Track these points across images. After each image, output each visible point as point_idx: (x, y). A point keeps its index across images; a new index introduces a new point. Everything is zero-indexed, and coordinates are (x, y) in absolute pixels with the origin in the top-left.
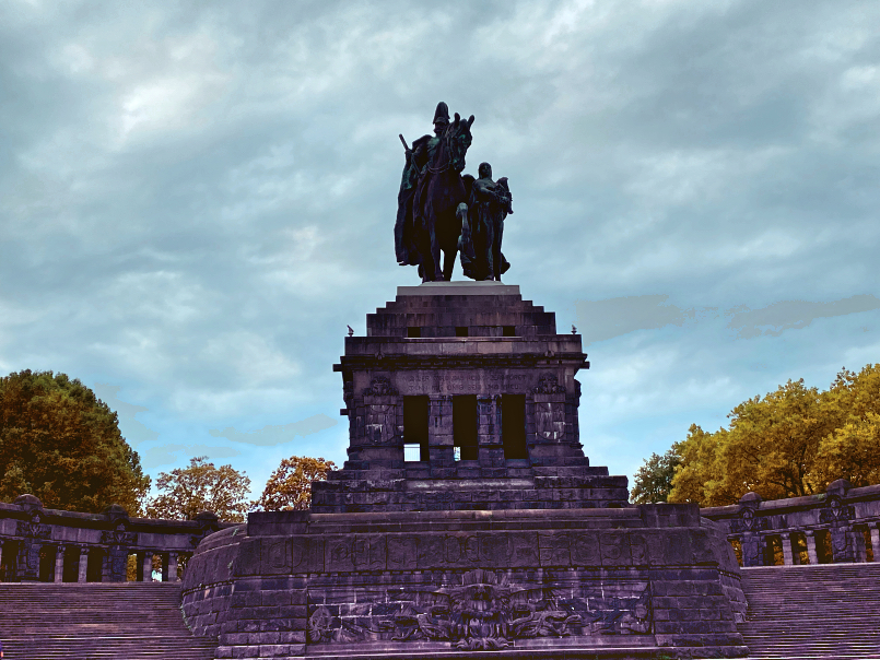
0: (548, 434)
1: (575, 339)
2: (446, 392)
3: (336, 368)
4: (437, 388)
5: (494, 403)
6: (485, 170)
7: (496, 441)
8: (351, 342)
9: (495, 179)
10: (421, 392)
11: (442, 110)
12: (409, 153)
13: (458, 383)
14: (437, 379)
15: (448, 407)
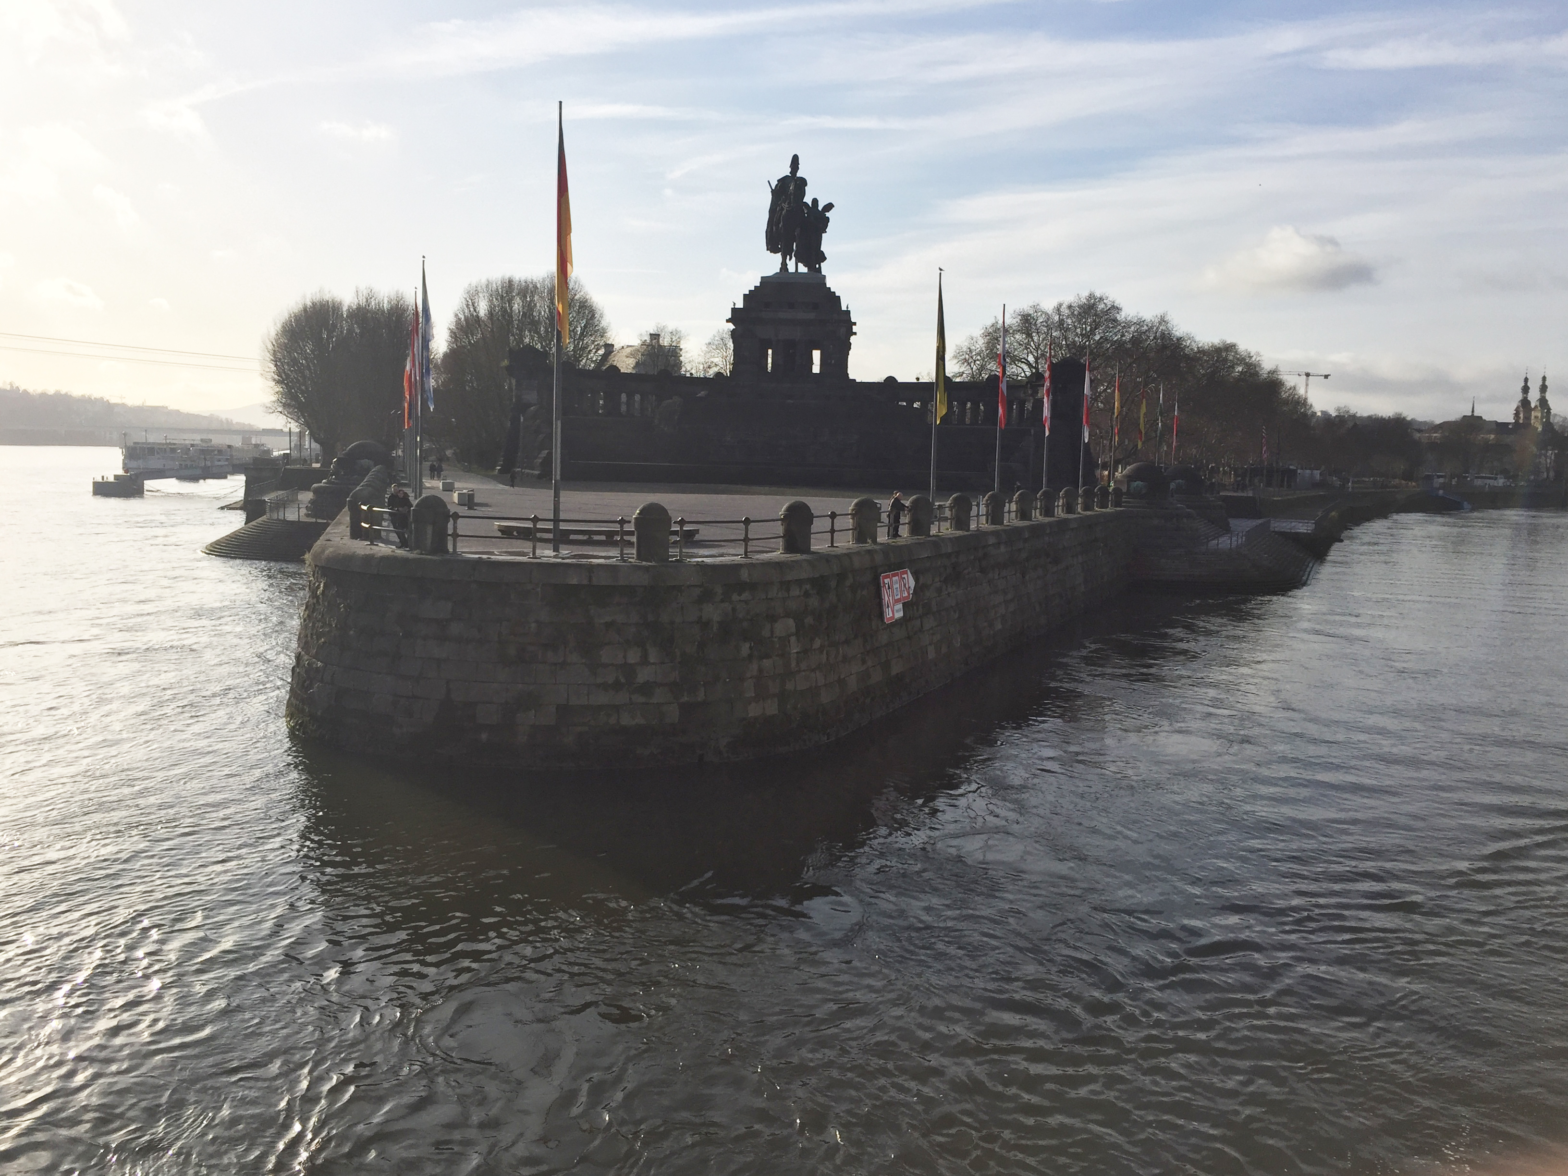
1: (848, 312)
3: (728, 321)
6: (815, 201)
8: (734, 310)
9: (820, 208)
11: (795, 162)
12: (773, 191)
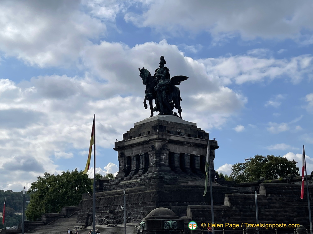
0: (152, 163)
2: (134, 155)
4: (132, 153)
5: (143, 156)
7: (144, 167)
10: (129, 155)
13: (136, 151)
14: (132, 150)
15: (135, 159)
